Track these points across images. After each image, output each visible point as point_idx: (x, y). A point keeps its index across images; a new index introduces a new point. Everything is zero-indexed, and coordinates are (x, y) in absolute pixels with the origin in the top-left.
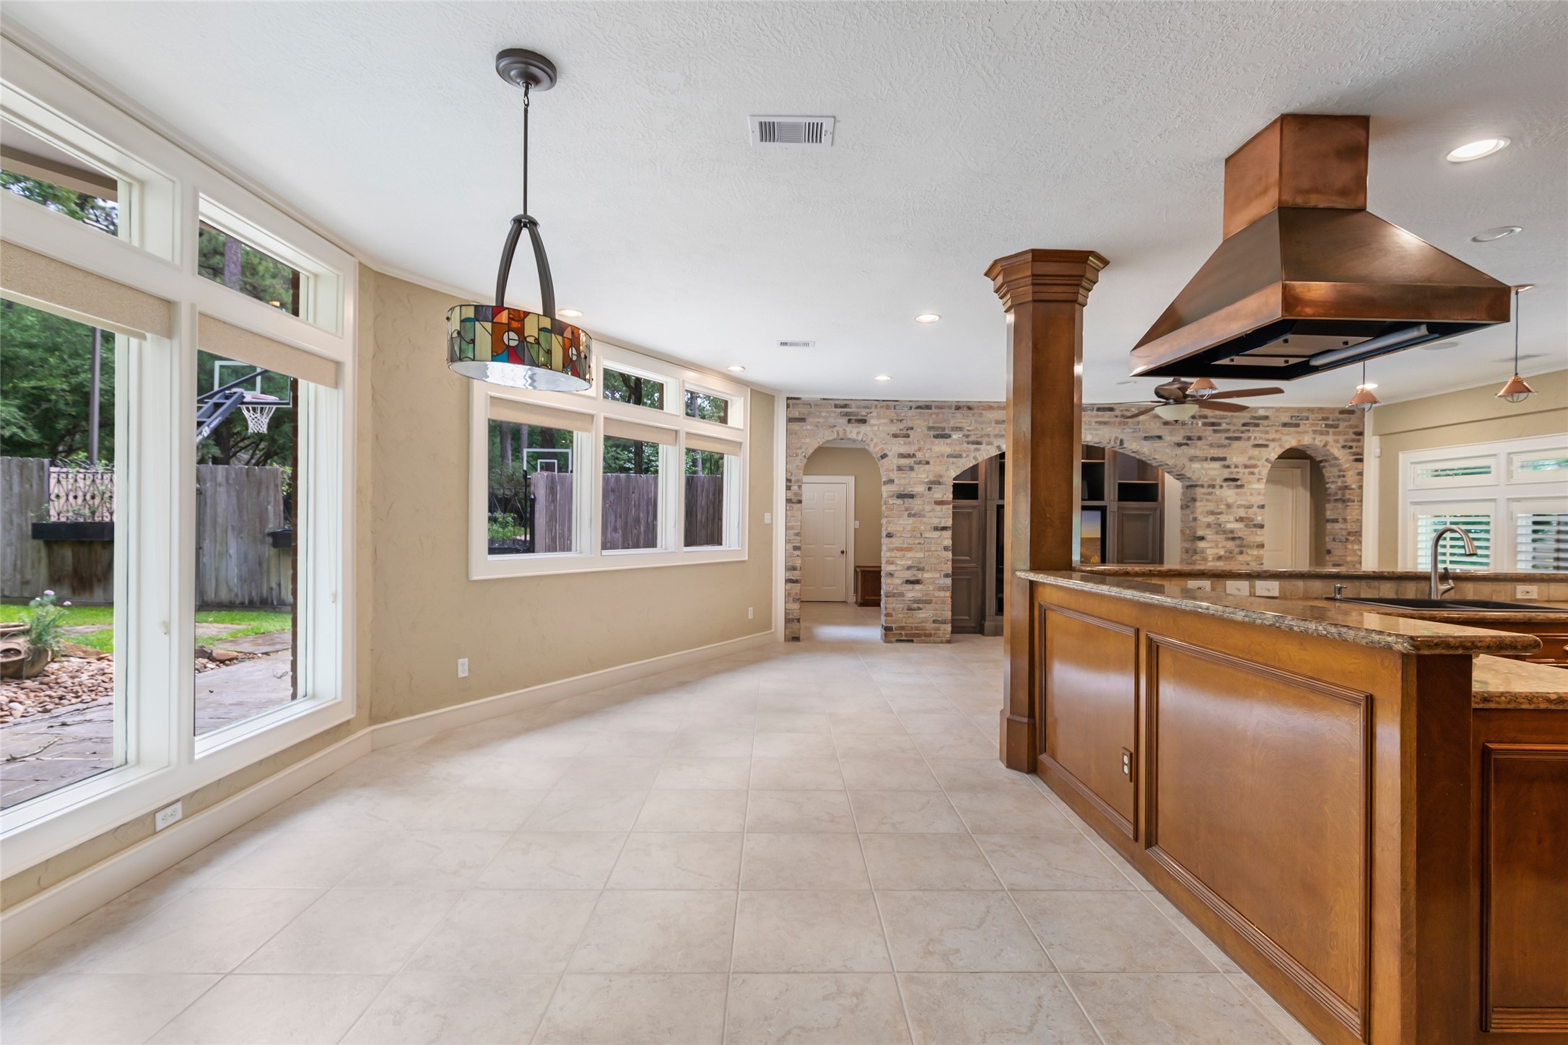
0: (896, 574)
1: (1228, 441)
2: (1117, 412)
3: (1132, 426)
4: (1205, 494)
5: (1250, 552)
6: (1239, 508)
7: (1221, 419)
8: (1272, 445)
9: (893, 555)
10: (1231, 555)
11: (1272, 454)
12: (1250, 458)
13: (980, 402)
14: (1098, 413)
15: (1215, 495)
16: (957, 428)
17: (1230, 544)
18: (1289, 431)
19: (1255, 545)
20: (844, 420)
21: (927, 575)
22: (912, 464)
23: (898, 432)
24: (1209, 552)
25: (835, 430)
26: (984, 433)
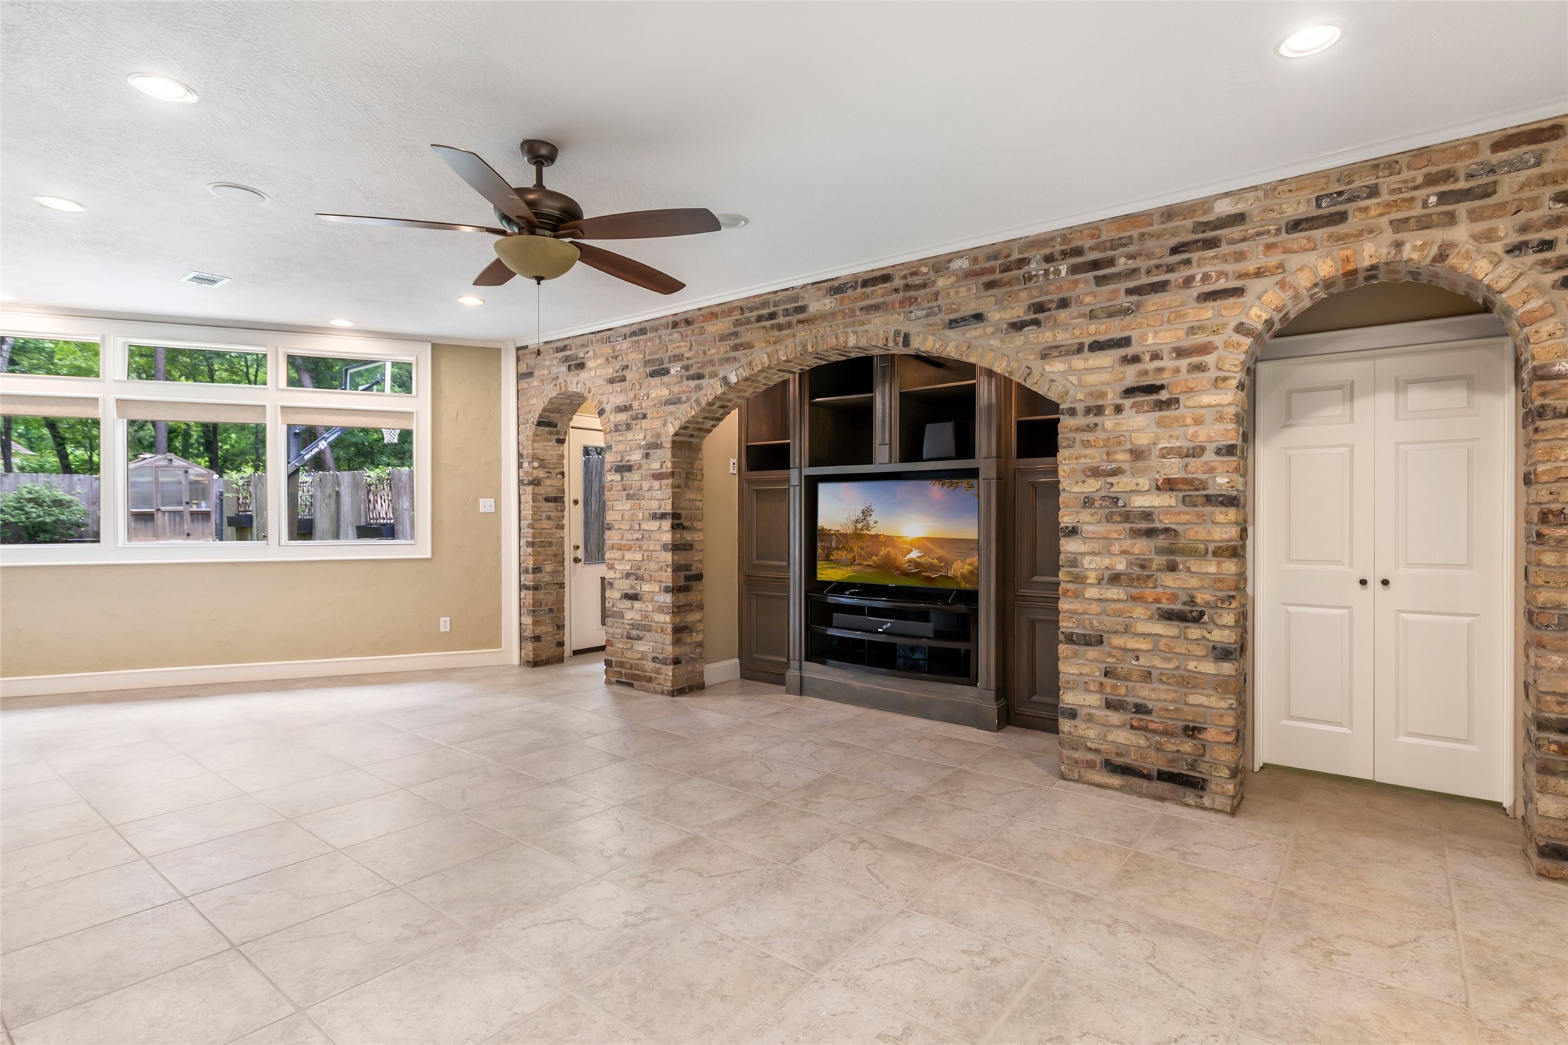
0: (617, 584)
1: (1135, 298)
2: (898, 282)
3: (925, 304)
4: (1078, 429)
5: (1195, 565)
6: (1164, 457)
7: (1113, 248)
8: (1254, 286)
9: (612, 555)
10: (1146, 573)
11: (1255, 311)
12: (1192, 330)
13: (700, 309)
14: (864, 290)
15: (1105, 430)
16: (674, 356)
17: (1142, 547)
18: (1309, 239)
19: (1211, 547)
20: (564, 368)
21: (646, 588)
22: (629, 421)
23: (615, 375)
24: (1087, 562)
25: (558, 382)
26: (706, 359)
